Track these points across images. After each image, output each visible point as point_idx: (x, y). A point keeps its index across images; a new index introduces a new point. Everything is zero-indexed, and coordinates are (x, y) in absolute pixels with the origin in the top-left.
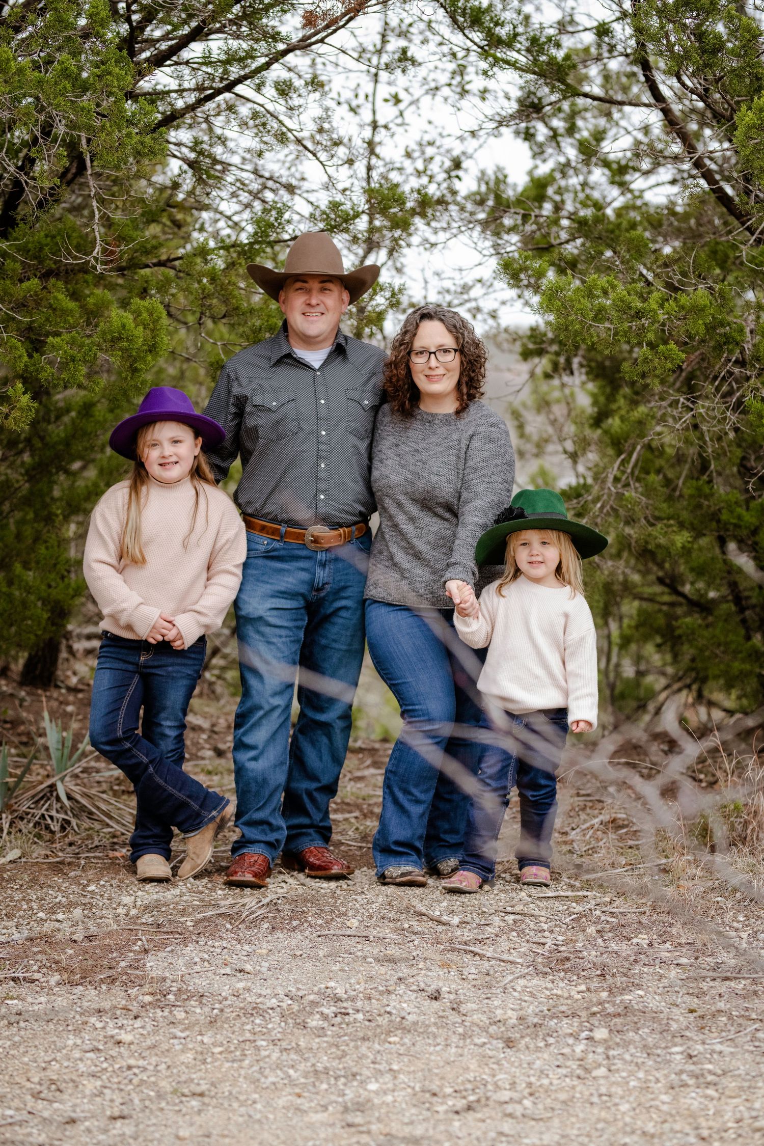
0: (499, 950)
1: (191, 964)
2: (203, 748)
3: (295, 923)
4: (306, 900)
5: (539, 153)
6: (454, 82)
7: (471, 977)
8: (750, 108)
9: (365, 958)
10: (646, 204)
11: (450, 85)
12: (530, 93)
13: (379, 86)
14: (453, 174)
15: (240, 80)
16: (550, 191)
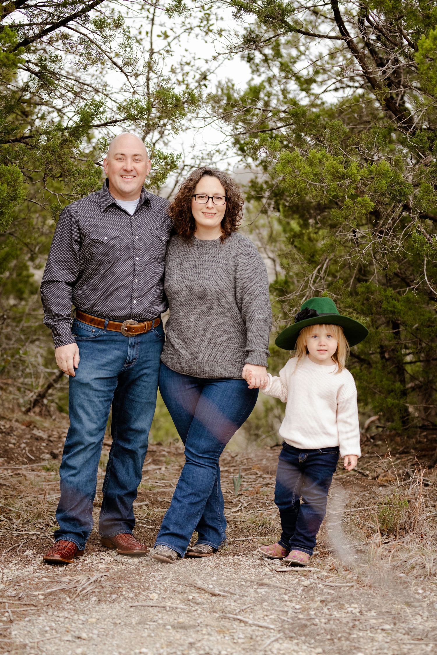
0: (257, 617)
1: (43, 632)
2: (44, 453)
3: (114, 596)
4: (120, 578)
5: (256, 70)
6: (202, 25)
7: (240, 641)
8: (427, 38)
9: (165, 625)
10: (323, 103)
11: (199, 26)
12: (252, 32)
13: (154, 26)
14: (202, 83)
15: (72, 18)
16: (262, 95)
